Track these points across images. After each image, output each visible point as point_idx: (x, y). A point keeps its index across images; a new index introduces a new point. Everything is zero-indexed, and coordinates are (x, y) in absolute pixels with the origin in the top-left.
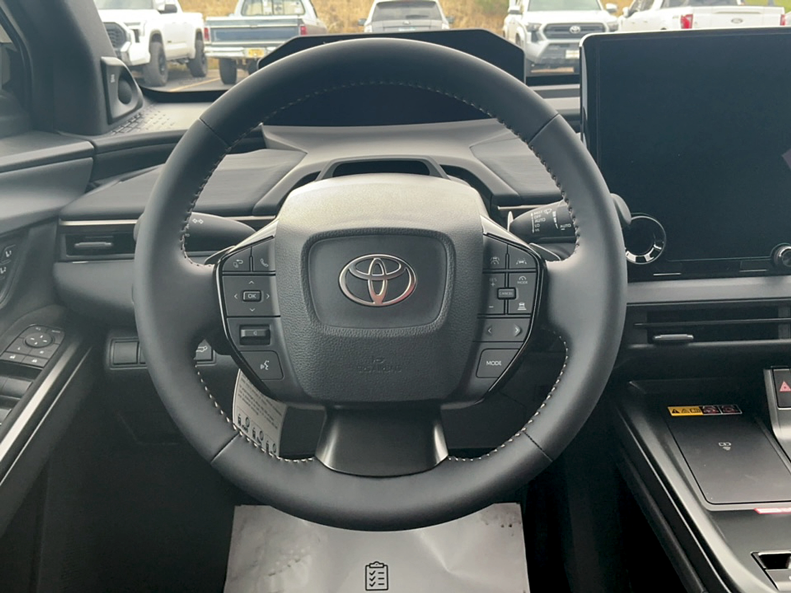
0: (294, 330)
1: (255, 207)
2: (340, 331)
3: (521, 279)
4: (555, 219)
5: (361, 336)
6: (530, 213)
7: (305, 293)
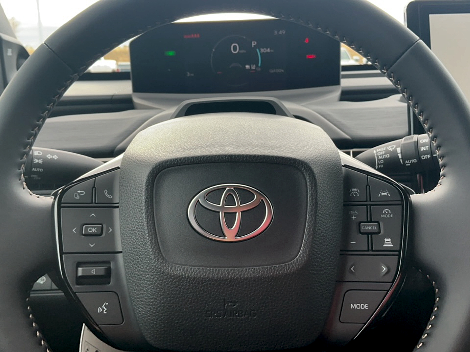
0: (136, 268)
1: (116, 149)
2: (187, 270)
3: (385, 212)
4: (400, 155)
5: (211, 276)
6: (373, 150)
7: (149, 227)
